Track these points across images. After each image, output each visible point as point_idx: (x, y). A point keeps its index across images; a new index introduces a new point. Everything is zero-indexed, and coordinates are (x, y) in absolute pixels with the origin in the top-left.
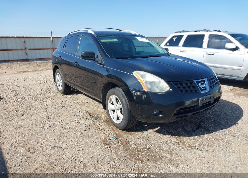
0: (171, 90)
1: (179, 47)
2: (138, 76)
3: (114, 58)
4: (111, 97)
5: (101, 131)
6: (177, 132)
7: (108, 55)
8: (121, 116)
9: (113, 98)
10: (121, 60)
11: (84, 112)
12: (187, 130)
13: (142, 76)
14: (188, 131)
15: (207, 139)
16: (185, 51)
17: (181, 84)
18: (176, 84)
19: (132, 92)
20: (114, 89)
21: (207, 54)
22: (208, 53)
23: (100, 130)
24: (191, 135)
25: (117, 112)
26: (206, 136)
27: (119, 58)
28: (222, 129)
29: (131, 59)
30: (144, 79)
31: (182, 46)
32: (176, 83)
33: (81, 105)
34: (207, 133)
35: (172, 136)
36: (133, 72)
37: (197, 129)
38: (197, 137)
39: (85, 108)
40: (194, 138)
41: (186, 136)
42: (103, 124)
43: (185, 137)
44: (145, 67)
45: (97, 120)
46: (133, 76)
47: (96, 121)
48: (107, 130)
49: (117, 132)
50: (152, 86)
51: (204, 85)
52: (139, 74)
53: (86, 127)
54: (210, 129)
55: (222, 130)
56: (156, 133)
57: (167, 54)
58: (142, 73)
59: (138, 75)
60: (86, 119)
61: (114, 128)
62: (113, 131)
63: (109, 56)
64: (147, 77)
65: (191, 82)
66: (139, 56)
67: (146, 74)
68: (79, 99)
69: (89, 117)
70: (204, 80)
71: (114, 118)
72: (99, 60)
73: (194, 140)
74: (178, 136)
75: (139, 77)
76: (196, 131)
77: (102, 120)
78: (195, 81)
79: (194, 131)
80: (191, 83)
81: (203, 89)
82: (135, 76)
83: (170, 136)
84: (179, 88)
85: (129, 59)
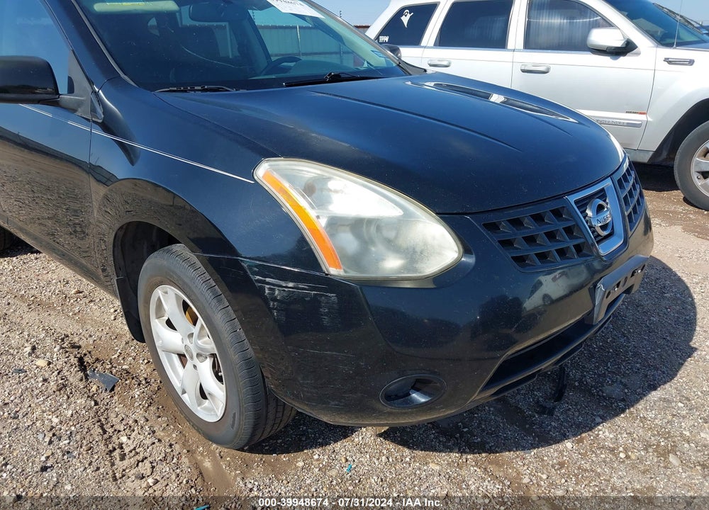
0: (470, 260)
1: (425, 47)
2: (284, 192)
3: (152, 88)
4: (158, 292)
5: (126, 463)
6: (480, 424)
7: (122, 75)
8: (218, 391)
9: (167, 298)
10: (195, 102)
11: (56, 350)
12: (518, 410)
13: (309, 190)
14: (522, 412)
15: (612, 450)
16: (445, 63)
17: (517, 223)
18: (493, 227)
19: (259, 281)
20: (166, 256)
21: (524, 71)
22: (527, 68)
23: (123, 458)
24: (545, 439)
25: (195, 366)
26: (605, 432)
27: (183, 87)
28: (655, 388)
29: (245, 91)
30: (320, 203)
31: (432, 45)
32: (492, 218)
33: (49, 307)
34: (604, 419)
35: (465, 453)
36: (255, 164)
37: (559, 395)
38: (568, 444)
39: (64, 325)
40: (561, 452)
41: (524, 448)
42: (139, 414)
43: (522, 453)
44: (320, 136)
45: (112, 389)
46: (258, 187)
47: (106, 395)
48: (158, 452)
49: (207, 464)
50: (366, 243)
51: (607, 216)
52: (291, 179)
53: (51, 442)
54: (608, 390)
55: (654, 393)
56: (391, 446)
57: (398, 68)
58: (309, 170)
59: (286, 185)
60: (60, 390)
61: (194, 437)
62: (185, 460)
63: (126, 78)
64: (336, 192)
65: (555, 205)
66: (282, 80)
67: (329, 179)
68: (45, 277)
69: (74, 377)
70: (603, 190)
71: (184, 392)
72: (80, 104)
73: (562, 465)
74: (490, 451)
75: (289, 197)
76: (557, 413)
77: (137, 393)
78: (572, 199)
79: (551, 412)
80: (557, 213)
81: (604, 233)
82: (268, 186)
83: (455, 455)
84: (507, 244)
85: (234, 91)
